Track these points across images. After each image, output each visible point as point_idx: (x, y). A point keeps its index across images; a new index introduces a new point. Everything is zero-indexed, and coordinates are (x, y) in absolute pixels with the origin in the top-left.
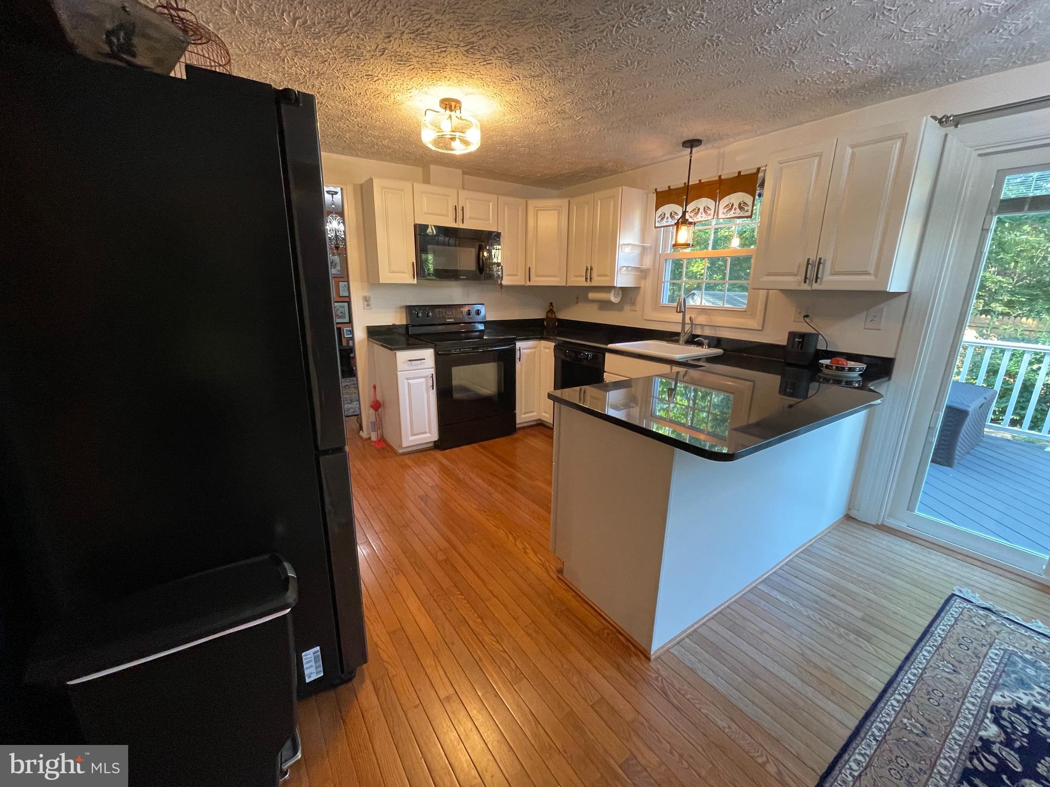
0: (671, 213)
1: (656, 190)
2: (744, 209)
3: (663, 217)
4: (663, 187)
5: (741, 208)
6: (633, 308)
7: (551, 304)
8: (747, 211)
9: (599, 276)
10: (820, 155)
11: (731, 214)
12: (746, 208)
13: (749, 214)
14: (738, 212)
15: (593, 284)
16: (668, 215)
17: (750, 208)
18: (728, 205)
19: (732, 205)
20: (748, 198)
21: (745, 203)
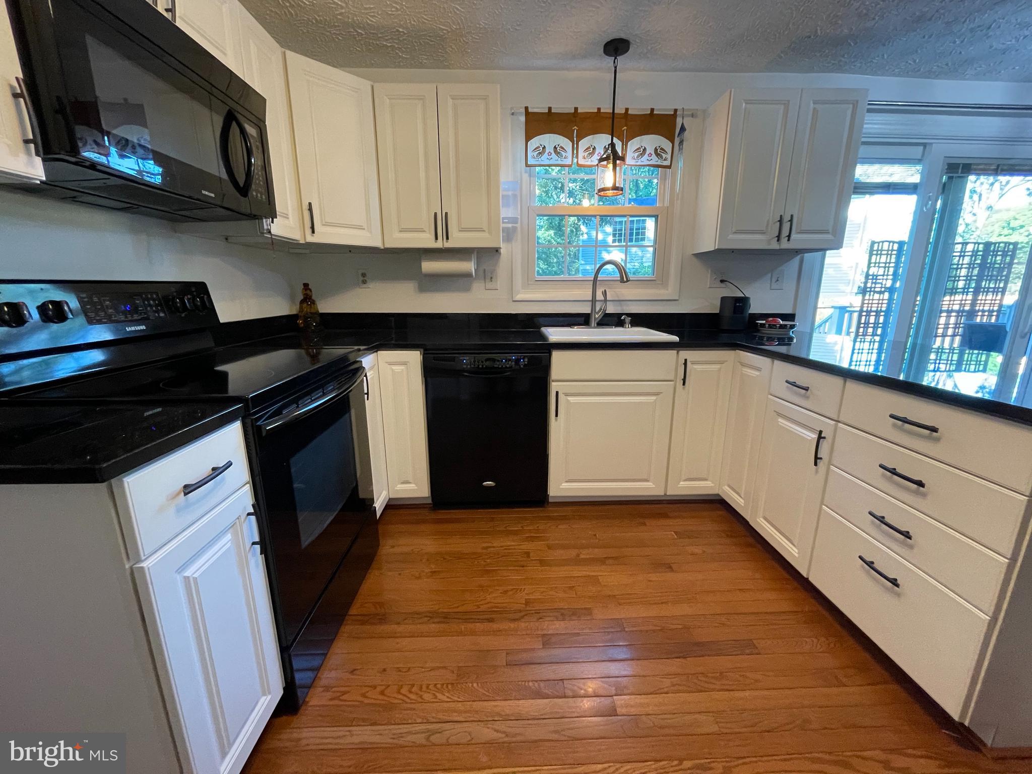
0: (555, 148)
1: (526, 108)
2: (662, 157)
3: (542, 151)
4: (539, 107)
5: (657, 155)
6: (489, 285)
7: (306, 286)
8: (665, 160)
9: (462, 230)
10: (784, 104)
11: (644, 160)
12: (664, 156)
13: (667, 163)
14: (655, 160)
15: (448, 245)
16: (549, 149)
17: (669, 157)
18: (639, 148)
19: (645, 149)
20: (666, 144)
21: (662, 149)
